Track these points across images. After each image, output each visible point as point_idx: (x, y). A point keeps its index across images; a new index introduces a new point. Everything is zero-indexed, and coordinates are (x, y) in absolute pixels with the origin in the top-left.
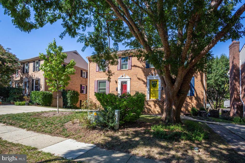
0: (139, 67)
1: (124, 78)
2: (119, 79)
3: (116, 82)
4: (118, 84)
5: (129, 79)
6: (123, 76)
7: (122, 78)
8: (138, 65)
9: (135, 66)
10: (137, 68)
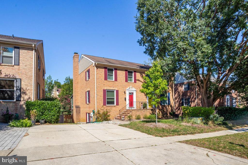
0: (141, 82)
1: (131, 89)
2: (127, 90)
3: (125, 93)
4: (127, 95)
5: (135, 91)
6: (130, 88)
7: (129, 89)
8: (140, 80)
9: (138, 80)
10: (140, 82)
